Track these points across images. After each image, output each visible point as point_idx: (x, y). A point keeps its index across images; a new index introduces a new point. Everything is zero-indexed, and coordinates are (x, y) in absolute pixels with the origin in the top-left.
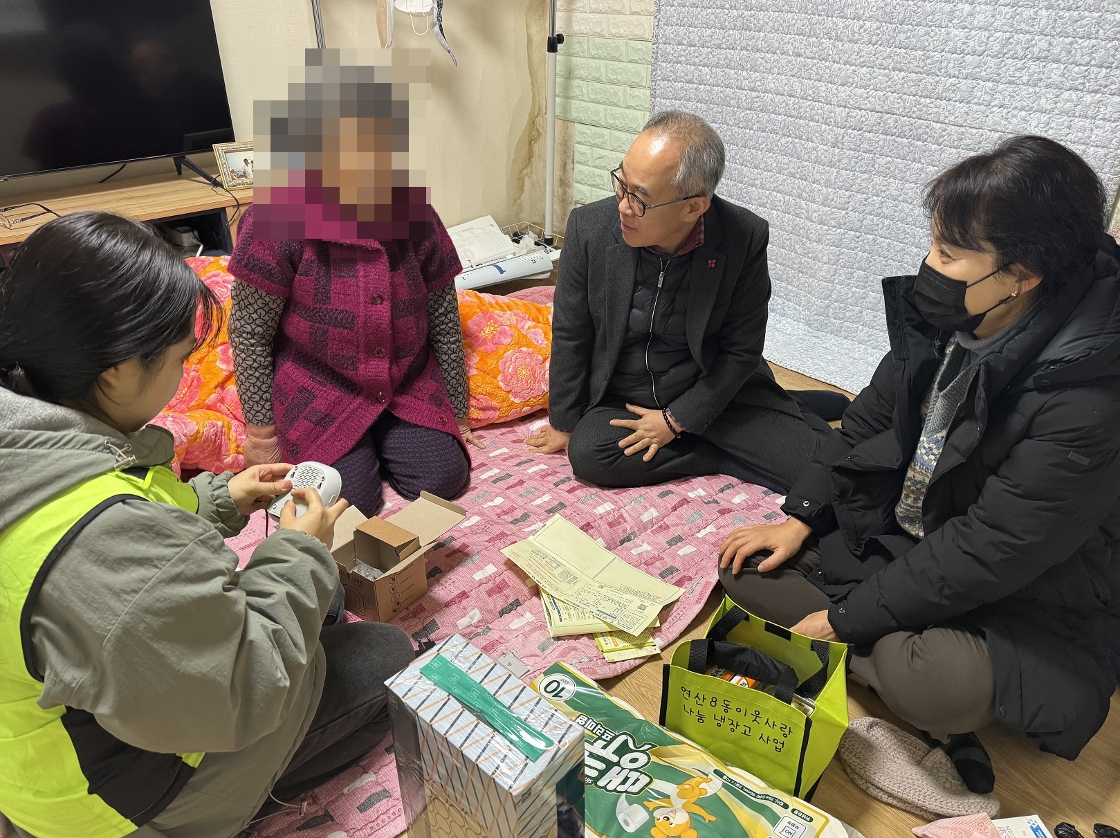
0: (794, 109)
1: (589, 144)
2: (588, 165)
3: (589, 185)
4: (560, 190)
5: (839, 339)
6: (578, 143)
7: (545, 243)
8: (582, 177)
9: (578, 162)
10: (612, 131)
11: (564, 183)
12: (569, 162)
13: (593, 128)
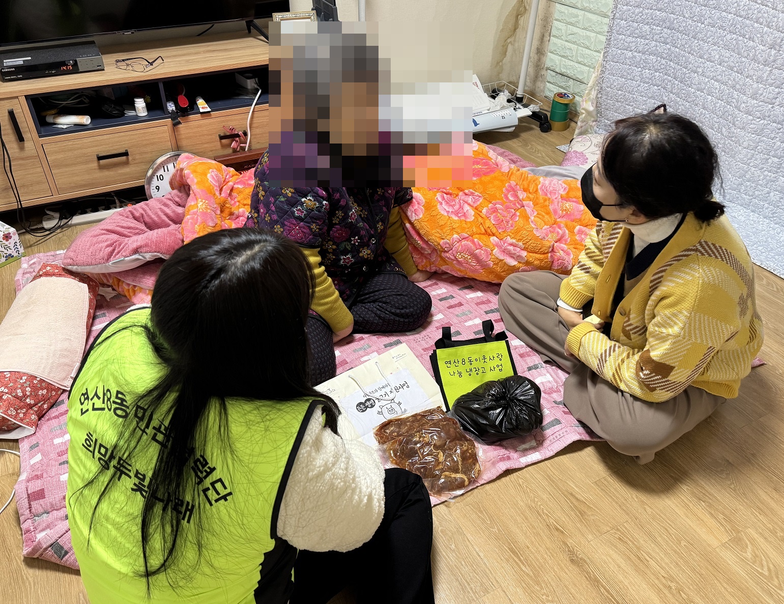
0: (743, 10)
1: (565, 21)
2: (562, 39)
3: (560, 56)
4: (536, 57)
5: (747, 211)
6: (556, 20)
7: (516, 100)
8: (556, 48)
9: (554, 36)
10: (586, 13)
11: (540, 52)
12: (547, 35)
13: (570, 9)
